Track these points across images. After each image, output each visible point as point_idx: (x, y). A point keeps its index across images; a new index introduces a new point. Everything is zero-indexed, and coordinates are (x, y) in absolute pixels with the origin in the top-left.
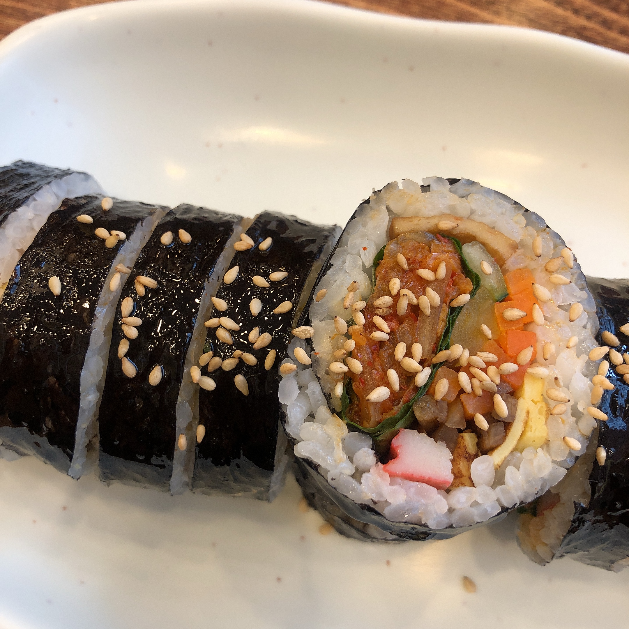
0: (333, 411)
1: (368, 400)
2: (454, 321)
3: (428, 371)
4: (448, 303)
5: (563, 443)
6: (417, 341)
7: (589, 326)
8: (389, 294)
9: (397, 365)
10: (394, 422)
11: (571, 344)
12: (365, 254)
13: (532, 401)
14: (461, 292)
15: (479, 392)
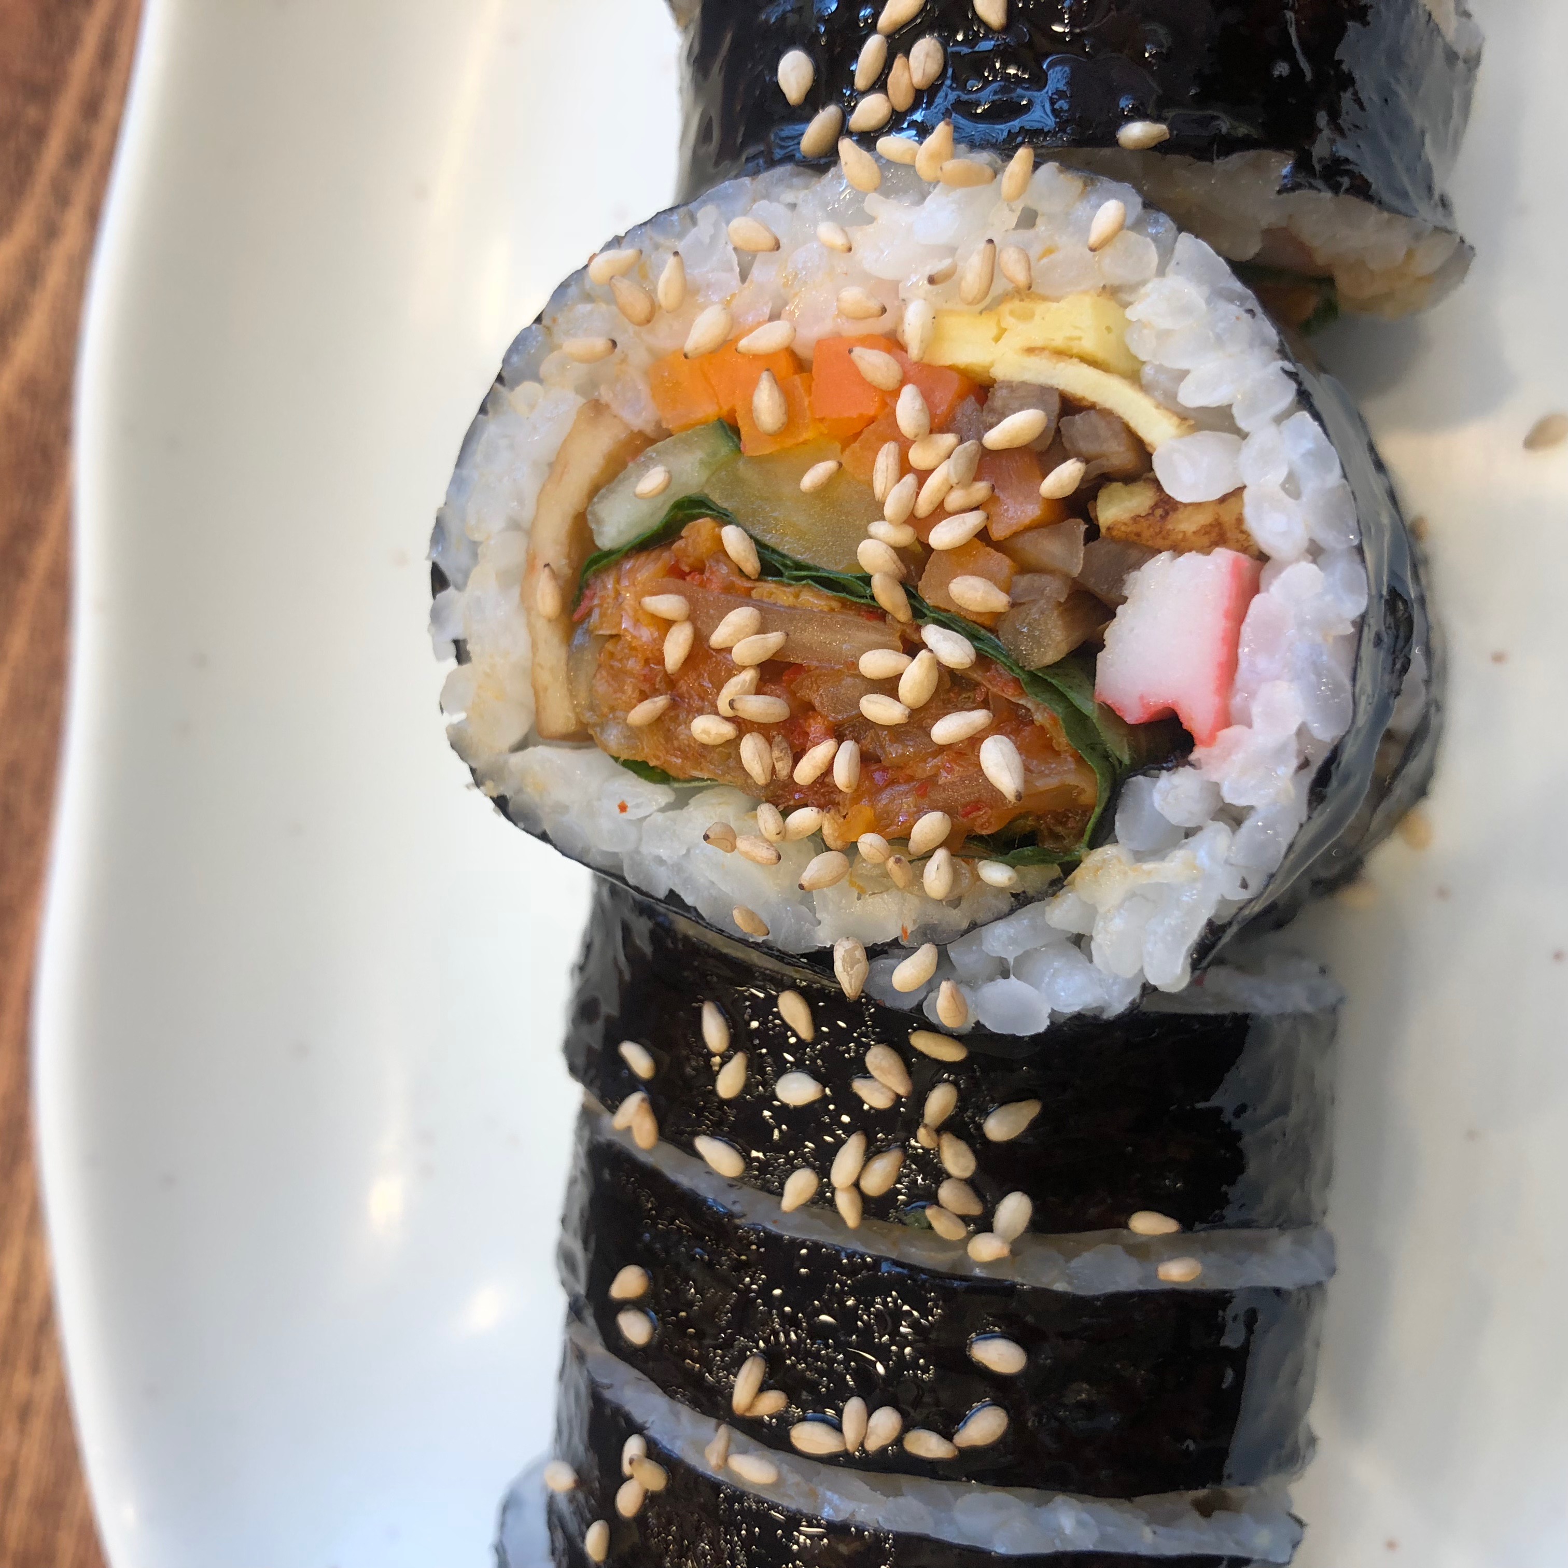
0: (1056, 885)
1: (1019, 797)
2: (799, 566)
3: (932, 634)
4: (748, 584)
5: (1108, 250)
6: (855, 665)
7: (789, 196)
8: (733, 744)
9: (921, 717)
10: (1077, 722)
11: (839, 240)
12: (638, 806)
13: (997, 339)
14: (720, 551)
15: (981, 490)
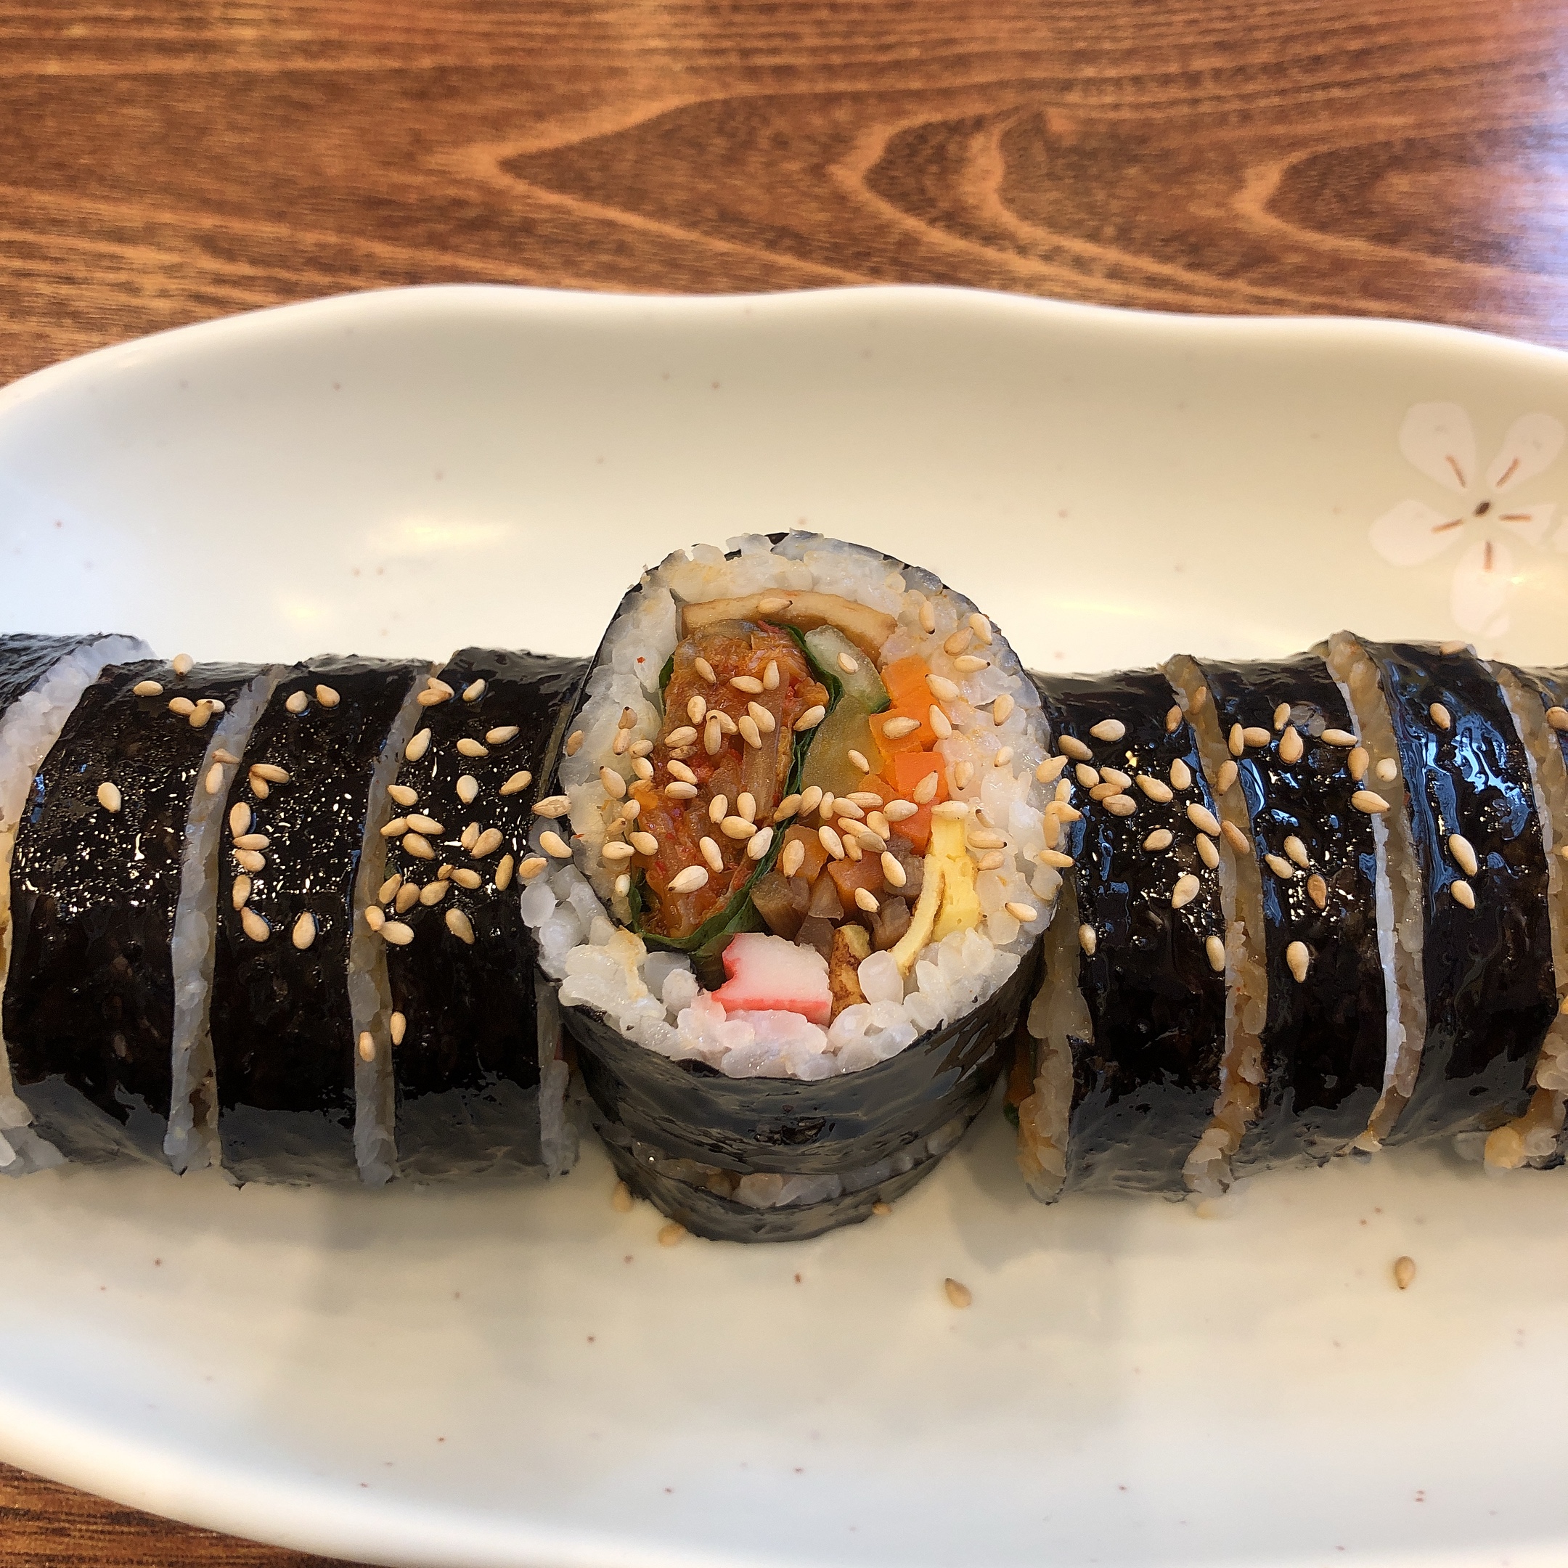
0: (617, 923)
1: (671, 890)
2: (803, 755)
3: (767, 833)
4: (789, 724)
5: (1007, 913)
6: (744, 791)
7: (1031, 729)
8: (690, 723)
9: (714, 830)
10: (720, 923)
11: (1001, 759)
12: (643, 669)
13: (949, 857)
14: (809, 706)
15: (856, 854)
